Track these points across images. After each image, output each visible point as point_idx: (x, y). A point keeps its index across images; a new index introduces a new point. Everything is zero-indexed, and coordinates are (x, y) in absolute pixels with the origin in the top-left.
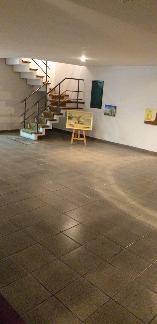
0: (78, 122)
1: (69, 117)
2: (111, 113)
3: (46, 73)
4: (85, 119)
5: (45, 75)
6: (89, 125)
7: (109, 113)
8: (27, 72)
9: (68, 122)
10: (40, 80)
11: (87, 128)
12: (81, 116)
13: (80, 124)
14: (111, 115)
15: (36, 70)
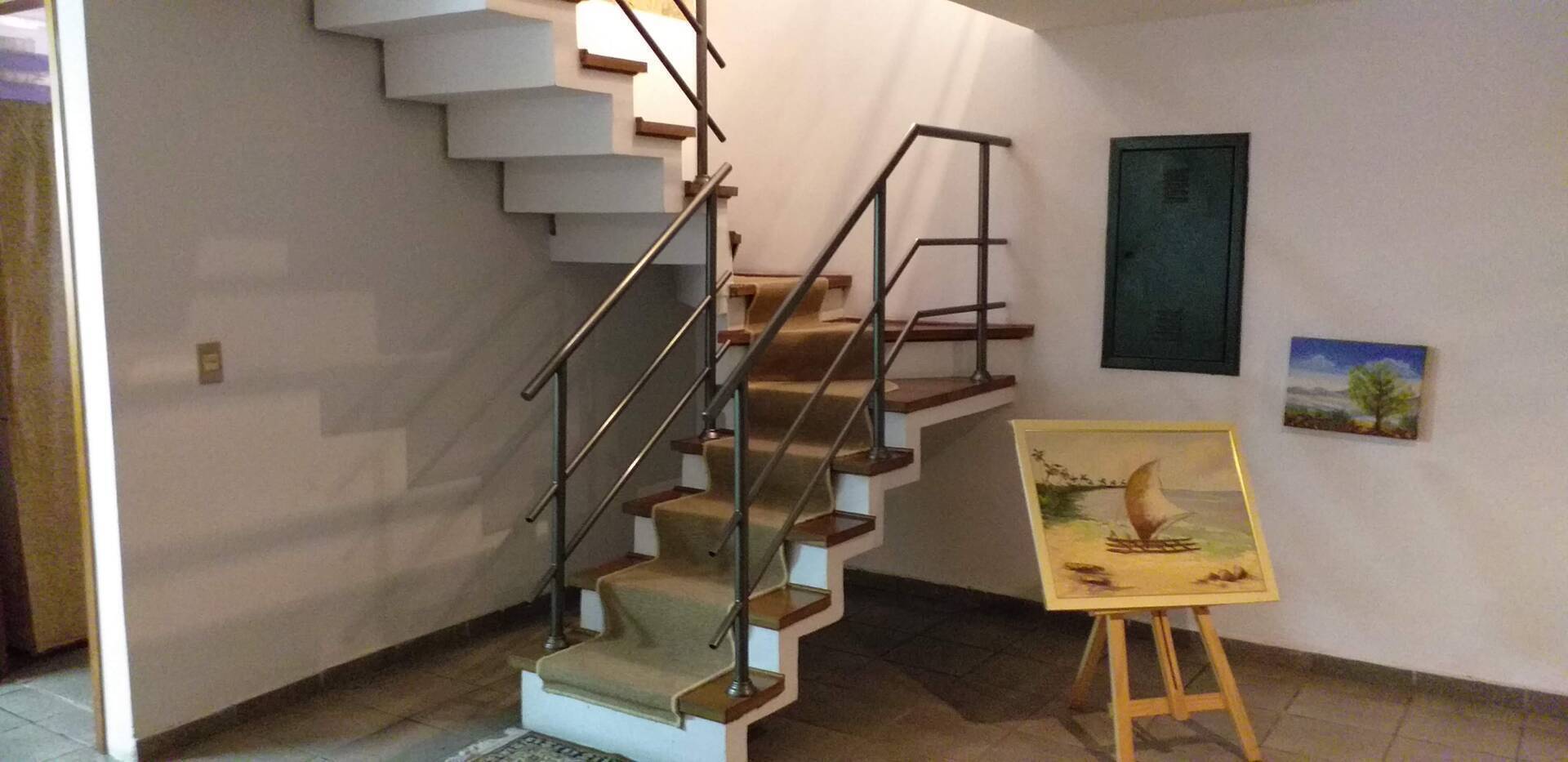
0: (1135, 536)
1: (1041, 489)
2: (1378, 413)
3: (699, 101)
4: (1184, 493)
5: (684, 115)
6: (1239, 551)
7: (1350, 406)
8: (557, 93)
9: (1053, 550)
10: (659, 160)
11: (1231, 578)
12: (1144, 470)
13: (1164, 547)
14: (1377, 431)
15: (628, 69)
